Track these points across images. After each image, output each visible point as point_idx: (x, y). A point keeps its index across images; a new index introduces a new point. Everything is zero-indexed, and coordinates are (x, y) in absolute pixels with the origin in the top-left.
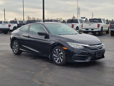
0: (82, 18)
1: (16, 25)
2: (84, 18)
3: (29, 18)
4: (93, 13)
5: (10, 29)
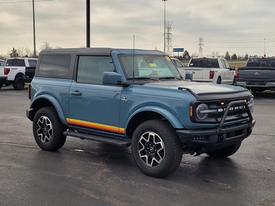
0: (176, 50)
1: (22, 69)
2: (181, 50)
4: (201, 39)
5: (8, 79)
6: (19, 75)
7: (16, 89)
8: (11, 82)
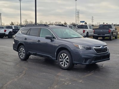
0: (81, 22)
1: (11, 30)
2: (84, 22)
3: (26, 21)
4: (93, 17)
5: (6, 34)
6: (10, 32)
7: (9, 38)
8: (7, 35)
